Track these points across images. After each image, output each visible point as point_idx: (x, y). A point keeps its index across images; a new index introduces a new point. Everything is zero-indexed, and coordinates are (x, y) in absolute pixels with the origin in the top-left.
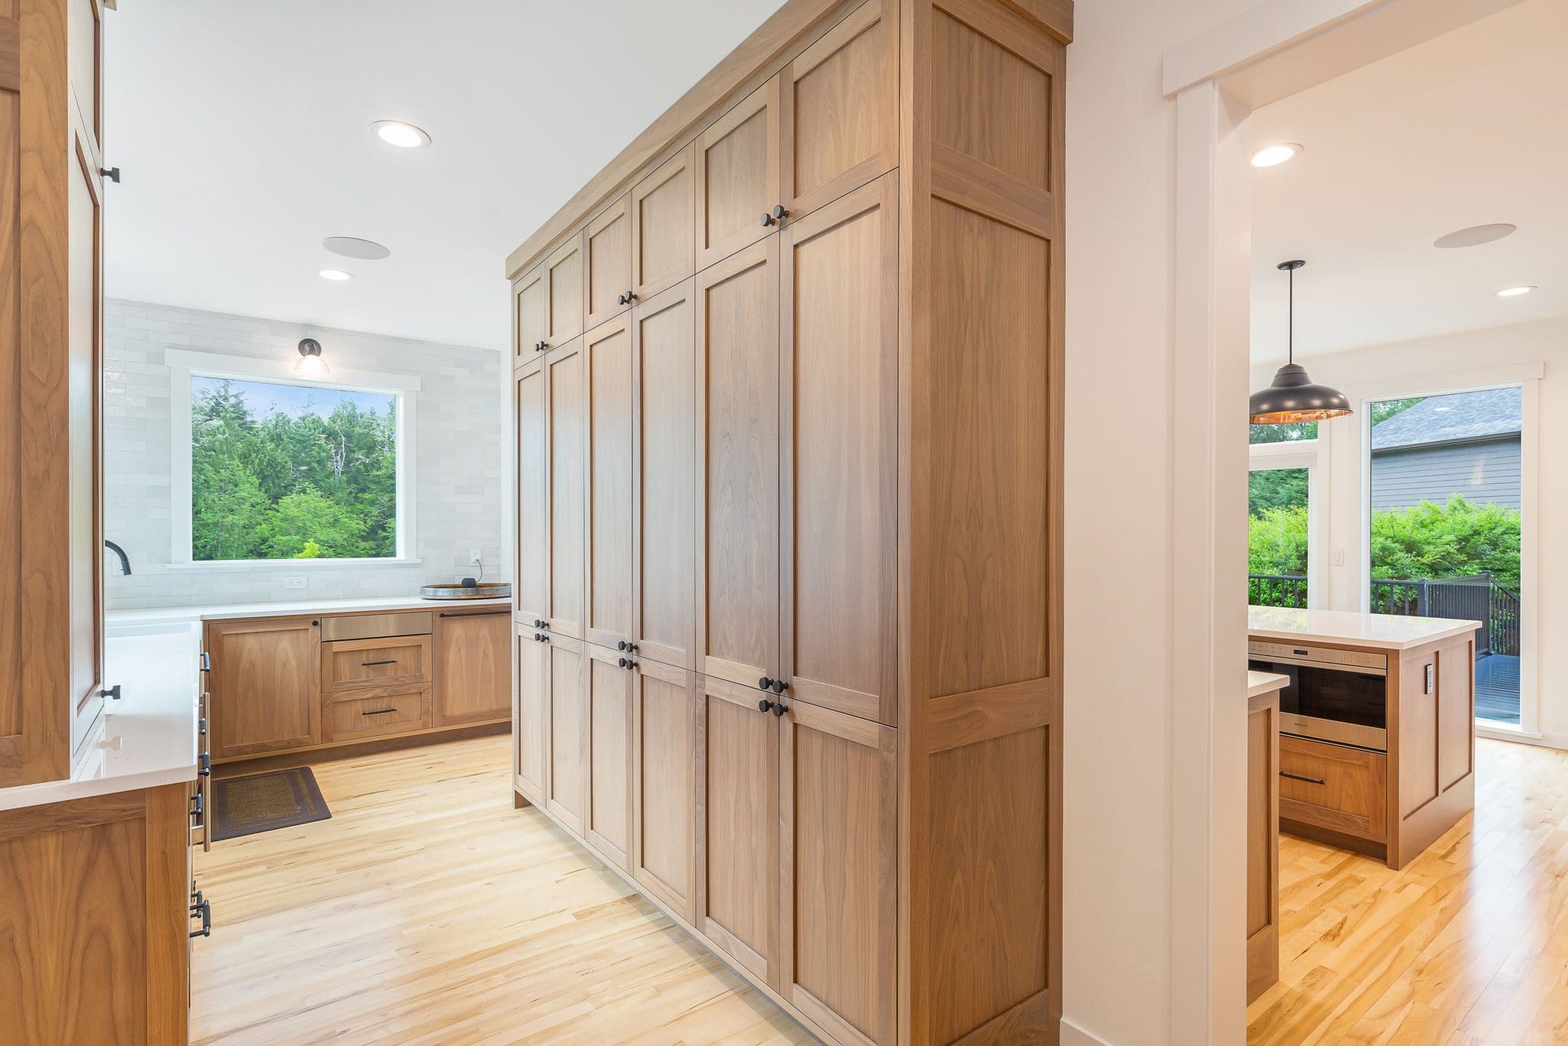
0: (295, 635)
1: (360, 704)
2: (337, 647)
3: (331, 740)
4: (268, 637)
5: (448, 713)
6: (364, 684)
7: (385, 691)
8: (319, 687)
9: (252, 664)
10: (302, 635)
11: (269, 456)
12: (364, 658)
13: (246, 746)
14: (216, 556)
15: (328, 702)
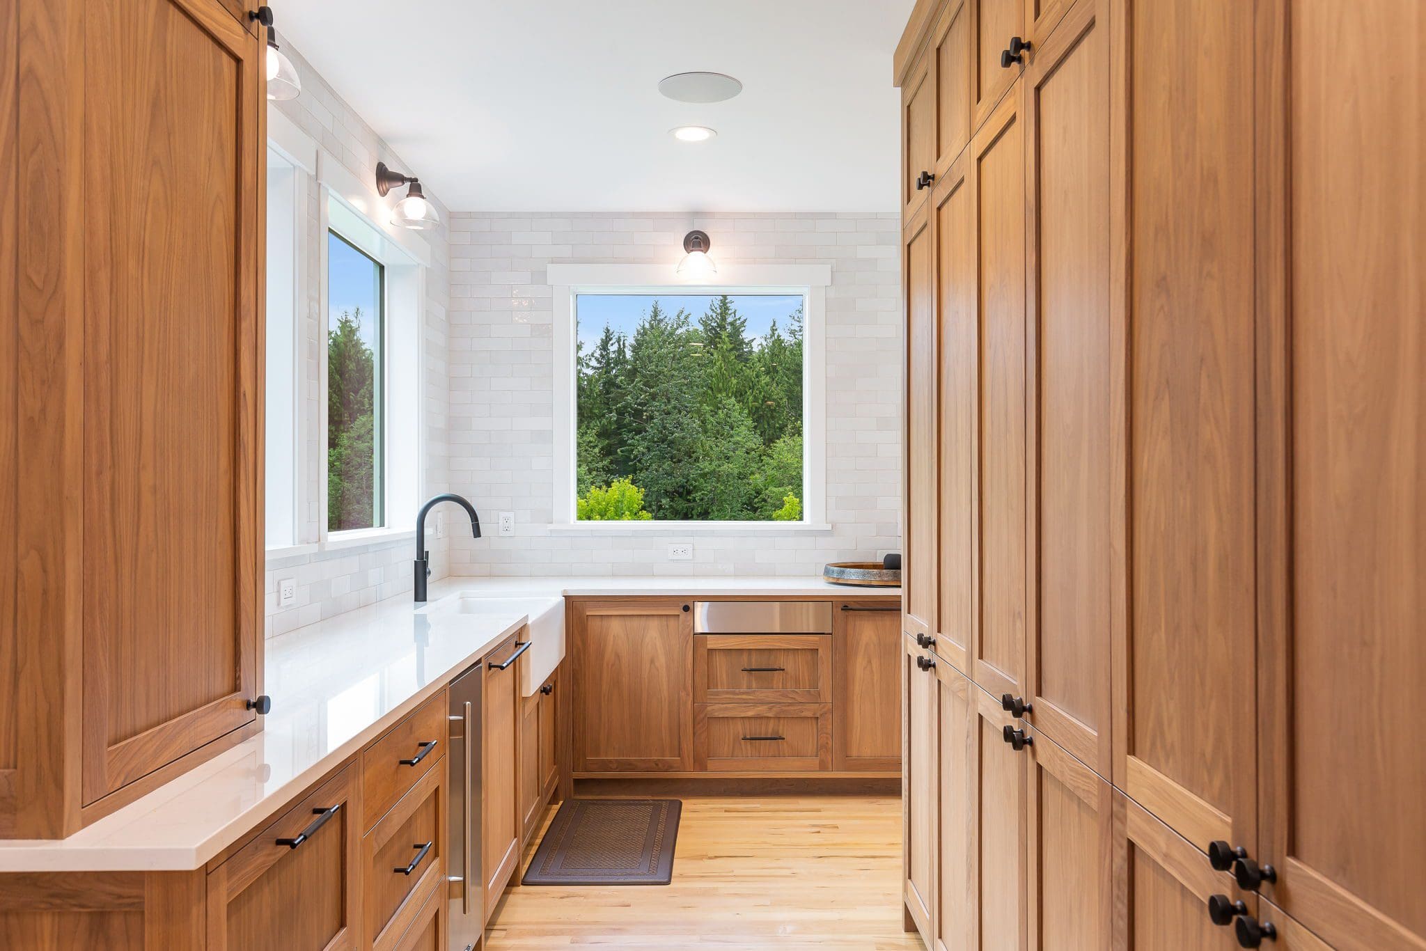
0: (664, 620)
1: (739, 724)
2: (712, 643)
3: (704, 768)
4: (635, 623)
5: (854, 752)
6: (744, 697)
7: (770, 709)
8: (691, 694)
9: (618, 656)
10: (672, 622)
11: (765, 392)
12: (744, 661)
13: (610, 761)
14: (692, 515)
15: (702, 716)
